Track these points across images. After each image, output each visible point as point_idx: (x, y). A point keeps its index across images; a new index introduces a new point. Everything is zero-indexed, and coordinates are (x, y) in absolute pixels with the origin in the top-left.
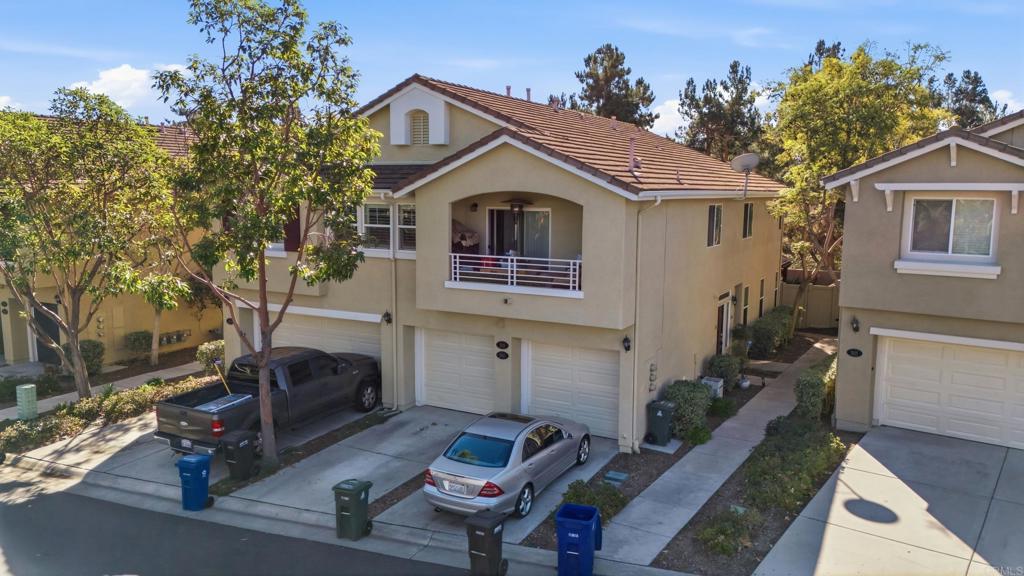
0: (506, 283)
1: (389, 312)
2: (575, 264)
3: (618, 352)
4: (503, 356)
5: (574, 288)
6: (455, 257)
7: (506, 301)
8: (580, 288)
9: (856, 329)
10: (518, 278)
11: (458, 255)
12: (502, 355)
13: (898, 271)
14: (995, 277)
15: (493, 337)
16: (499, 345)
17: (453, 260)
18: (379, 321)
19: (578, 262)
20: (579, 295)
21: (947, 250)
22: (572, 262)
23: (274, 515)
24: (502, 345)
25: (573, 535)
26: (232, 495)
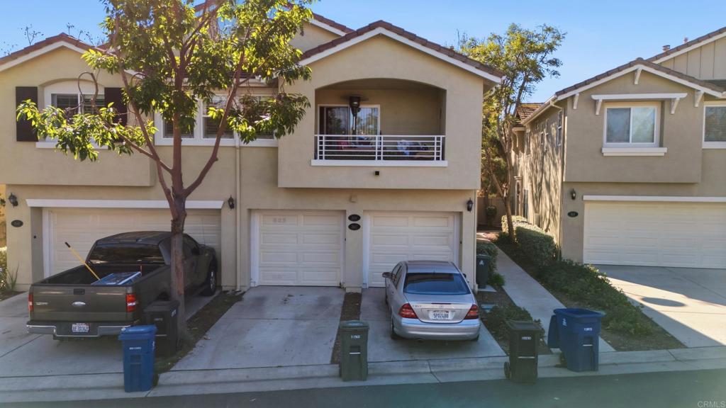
0: (374, 158)
1: (233, 197)
2: (438, 139)
3: (461, 213)
4: (355, 227)
5: (438, 159)
6: (321, 138)
7: (377, 173)
8: (443, 159)
9: (573, 198)
10: (384, 153)
11: (324, 136)
12: (353, 227)
13: (605, 155)
14: (663, 154)
15: (344, 212)
16: (350, 218)
17: (319, 141)
18: (220, 207)
19: (441, 137)
20: (441, 163)
21: (628, 141)
22: (436, 136)
23: (245, 378)
24: (355, 217)
25: (588, 329)
26: (172, 369)
